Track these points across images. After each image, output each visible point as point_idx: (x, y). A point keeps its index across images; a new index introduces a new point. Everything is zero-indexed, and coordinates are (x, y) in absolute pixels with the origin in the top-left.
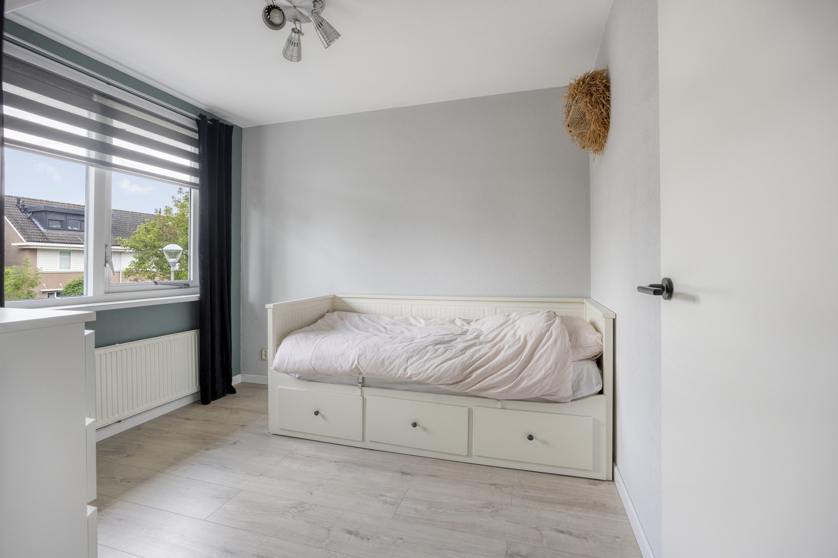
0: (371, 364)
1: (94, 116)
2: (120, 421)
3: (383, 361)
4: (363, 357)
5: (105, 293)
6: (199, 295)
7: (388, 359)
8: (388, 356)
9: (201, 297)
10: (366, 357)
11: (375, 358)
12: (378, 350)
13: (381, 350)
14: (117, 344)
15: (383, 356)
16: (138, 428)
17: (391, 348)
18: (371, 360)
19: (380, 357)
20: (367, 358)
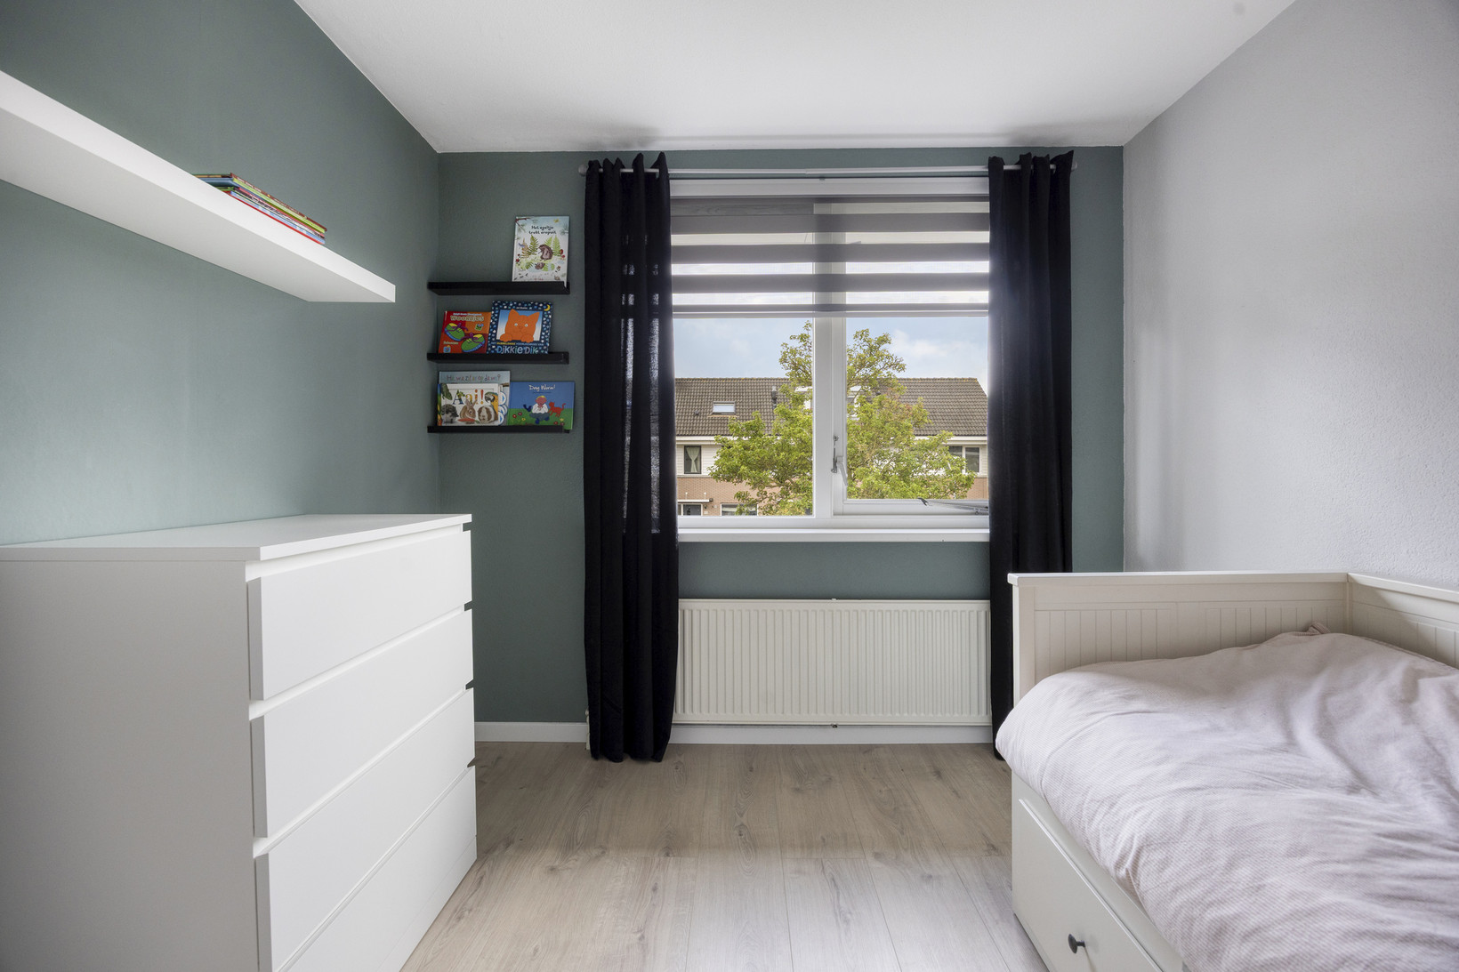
0: (1173, 905)
1: (808, 238)
2: (836, 726)
3: (1220, 932)
4: (1157, 856)
5: (834, 515)
6: (988, 531)
7: (1246, 937)
8: (1253, 921)
9: (993, 535)
10: (1164, 864)
11: (1196, 892)
12: (1231, 865)
13: (1244, 873)
14: (834, 600)
15: (1228, 911)
16: (867, 749)
17: (1293, 896)
18: (1176, 890)
19: (1221, 902)
20: (1168, 872)
